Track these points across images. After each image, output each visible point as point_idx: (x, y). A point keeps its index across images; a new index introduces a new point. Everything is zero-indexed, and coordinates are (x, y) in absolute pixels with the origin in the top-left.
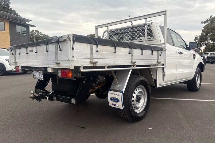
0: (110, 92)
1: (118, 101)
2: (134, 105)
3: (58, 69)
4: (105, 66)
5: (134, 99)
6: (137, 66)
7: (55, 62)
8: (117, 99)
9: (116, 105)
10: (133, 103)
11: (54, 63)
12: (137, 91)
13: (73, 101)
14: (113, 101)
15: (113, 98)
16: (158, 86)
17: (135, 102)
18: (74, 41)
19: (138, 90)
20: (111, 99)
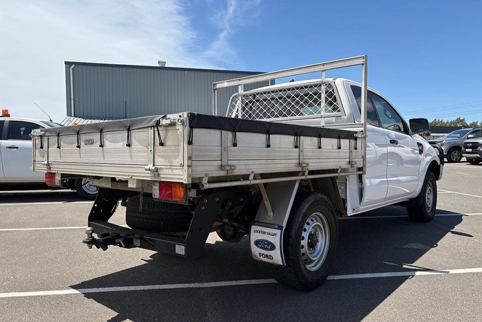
0: (254, 228)
1: (273, 247)
2: (304, 254)
3: (152, 183)
4: (249, 175)
5: (304, 243)
6: (311, 172)
7: (147, 167)
8: (269, 243)
9: (267, 256)
10: (303, 251)
11: (146, 170)
12: (308, 224)
13: (180, 250)
14: (261, 248)
15: (263, 241)
16: (350, 213)
17: (305, 250)
18: (192, 127)
19: (310, 222)
20: (257, 243)
